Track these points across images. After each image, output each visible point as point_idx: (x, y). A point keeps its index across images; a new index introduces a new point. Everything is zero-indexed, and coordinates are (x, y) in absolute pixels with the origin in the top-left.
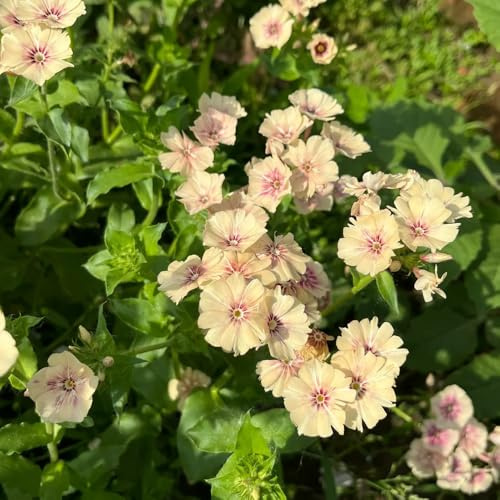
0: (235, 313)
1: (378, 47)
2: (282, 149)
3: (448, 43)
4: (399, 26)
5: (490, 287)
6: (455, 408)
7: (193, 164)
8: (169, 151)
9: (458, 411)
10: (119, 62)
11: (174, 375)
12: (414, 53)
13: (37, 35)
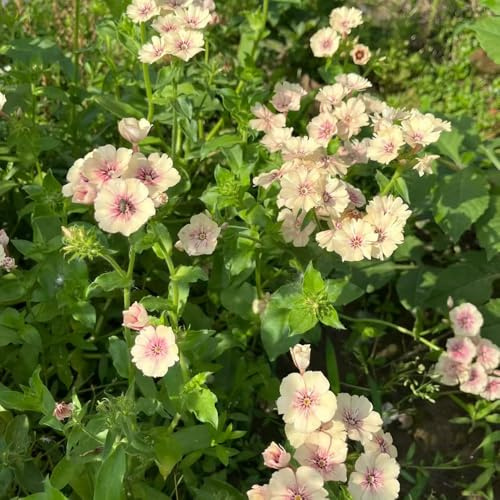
0: (302, 190)
1: (417, 92)
2: (330, 108)
3: (479, 89)
4: (435, 75)
5: (495, 235)
6: (469, 320)
7: (272, 126)
8: (257, 118)
9: (472, 322)
10: (220, 70)
11: (257, 296)
12: (449, 97)
13: (183, 34)
